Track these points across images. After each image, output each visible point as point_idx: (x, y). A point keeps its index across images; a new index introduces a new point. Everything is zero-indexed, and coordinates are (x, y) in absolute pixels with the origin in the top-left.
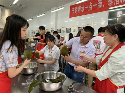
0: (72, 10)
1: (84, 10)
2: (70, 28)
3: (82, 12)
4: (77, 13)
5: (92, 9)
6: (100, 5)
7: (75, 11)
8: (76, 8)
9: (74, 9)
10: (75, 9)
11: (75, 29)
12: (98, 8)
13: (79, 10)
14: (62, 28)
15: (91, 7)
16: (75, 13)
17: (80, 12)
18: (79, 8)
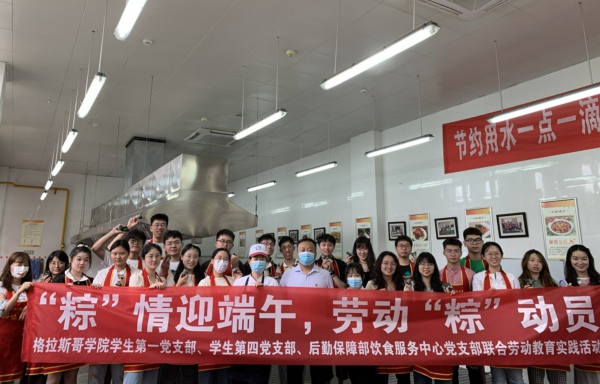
0: (457, 140)
1: (514, 141)
2: (455, 219)
3: (509, 147)
4: (480, 153)
5: (554, 138)
6: (593, 120)
7: (472, 146)
8: (475, 135)
9: (466, 138)
10: (471, 138)
11: (484, 224)
12: (584, 131)
13: (488, 142)
14: (412, 217)
15: (549, 129)
16: (472, 153)
17: (497, 150)
18: (488, 134)
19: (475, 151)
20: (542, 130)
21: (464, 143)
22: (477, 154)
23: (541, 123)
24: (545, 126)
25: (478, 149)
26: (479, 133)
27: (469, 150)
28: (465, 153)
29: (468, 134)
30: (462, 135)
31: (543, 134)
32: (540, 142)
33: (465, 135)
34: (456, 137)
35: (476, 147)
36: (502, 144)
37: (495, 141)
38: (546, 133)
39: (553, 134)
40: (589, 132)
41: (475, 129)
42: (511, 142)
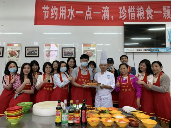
1: (74, 16)
3: (71, 19)
4: (56, 18)
5: (91, 19)
6: (107, 15)
7: (52, 14)
8: (54, 9)
10: (52, 10)
12: (103, 19)
13: (61, 14)
15: (90, 15)
16: (51, 18)
17: (65, 18)
18: (61, 11)
19: (53, 17)
20: (87, 15)
21: (48, 12)
22: (54, 18)
23: (87, 11)
24: (88, 13)
25: (55, 16)
26: (57, 9)
27: (50, 16)
28: (47, 17)
29: (51, 8)
30: (47, 8)
31: (87, 16)
32: (85, 19)
33: (49, 8)
34: (43, 8)
35: (54, 15)
36: (68, 17)
37: (65, 14)
38: (88, 16)
39: (91, 17)
40: (105, 19)
41: (55, 7)
42: (72, 16)
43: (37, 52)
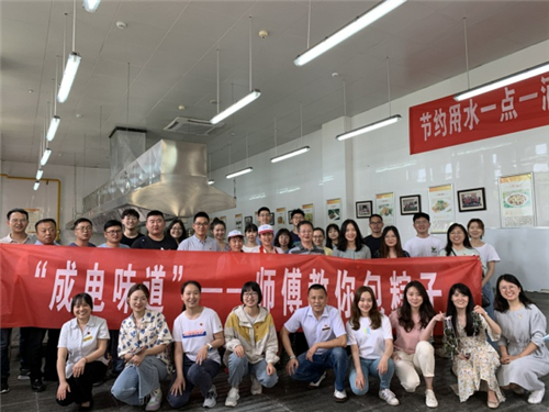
0: (422, 122)
1: (477, 121)
2: (419, 196)
3: (471, 127)
4: (444, 134)
5: (516, 115)
7: (437, 127)
8: (440, 116)
9: (431, 120)
10: (435, 120)
11: (445, 200)
12: (544, 108)
13: (451, 122)
14: (378, 196)
15: (511, 107)
16: (436, 134)
17: (460, 130)
18: (452, 115)
19: (439, 132)
20: (504, 109)
21: (429, 124)
22: (441, 134)
23: (504, 101)
24: (507, 104)
25: (443, 130)
26: (444, 114)
27: (433, 131)
28: (429, 134)
29: (433, 117)
30: (428, 117)
31: (505, 113)
32: (502, 120)
34: (422, 119)
35: (440, 128)
36: (465, 125)
37: (459, 121)
38: (508, 112)
39: (514, 112)
41: (440, 110)
42: (474, 122)
43: (417, 205)
